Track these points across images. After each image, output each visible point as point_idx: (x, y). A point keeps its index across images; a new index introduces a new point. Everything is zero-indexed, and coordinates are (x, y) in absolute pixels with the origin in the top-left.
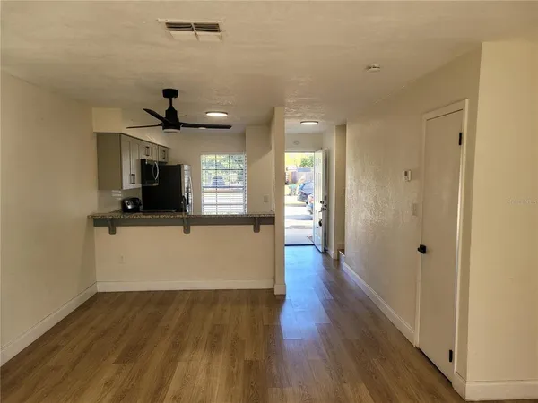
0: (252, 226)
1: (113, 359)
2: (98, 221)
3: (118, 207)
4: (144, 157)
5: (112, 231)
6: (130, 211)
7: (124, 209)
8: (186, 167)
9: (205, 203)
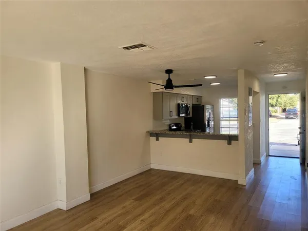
0: (227, 141)
1: (133, 198)
2: (152, 134)
3: (167, 128)
4: (180, 102)
5: (157, 140)
6: (174, 130)
7: (171, 129)
8: (208, 107)
9: (222, 126)
